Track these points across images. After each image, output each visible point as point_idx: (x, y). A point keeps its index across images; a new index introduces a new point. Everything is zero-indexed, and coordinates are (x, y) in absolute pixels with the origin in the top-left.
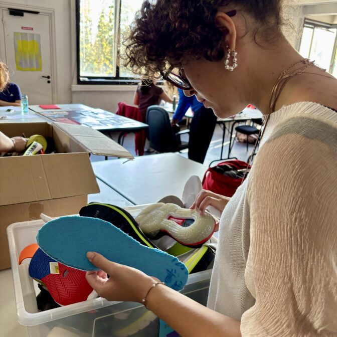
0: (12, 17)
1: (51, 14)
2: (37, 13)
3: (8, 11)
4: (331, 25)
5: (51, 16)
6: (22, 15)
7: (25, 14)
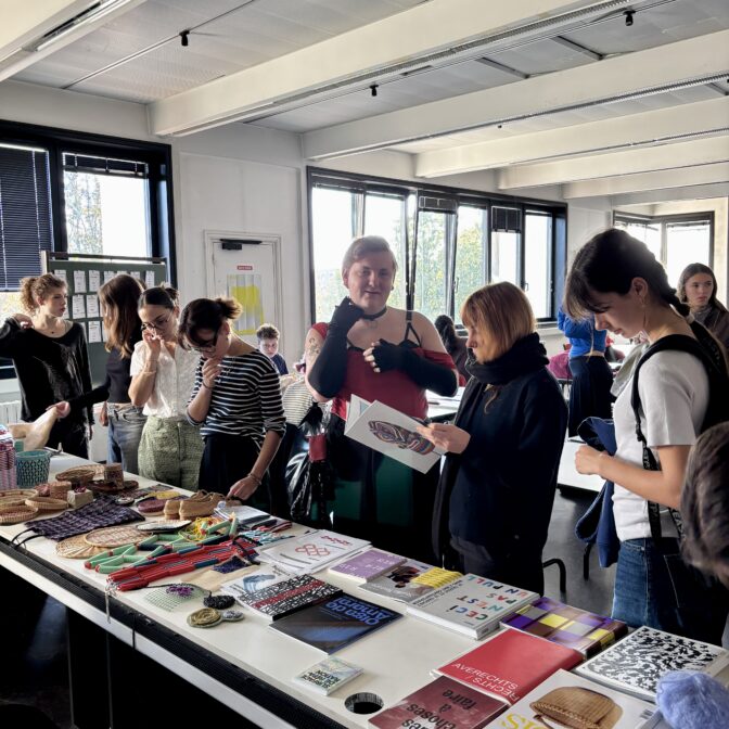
0: (226, 252)
1: (276, 243)
2: (258, 242)
3: (220, 244)
4: (651, 217)
5: (276, 245)
6: (240, 248)
7: (244, 246)
